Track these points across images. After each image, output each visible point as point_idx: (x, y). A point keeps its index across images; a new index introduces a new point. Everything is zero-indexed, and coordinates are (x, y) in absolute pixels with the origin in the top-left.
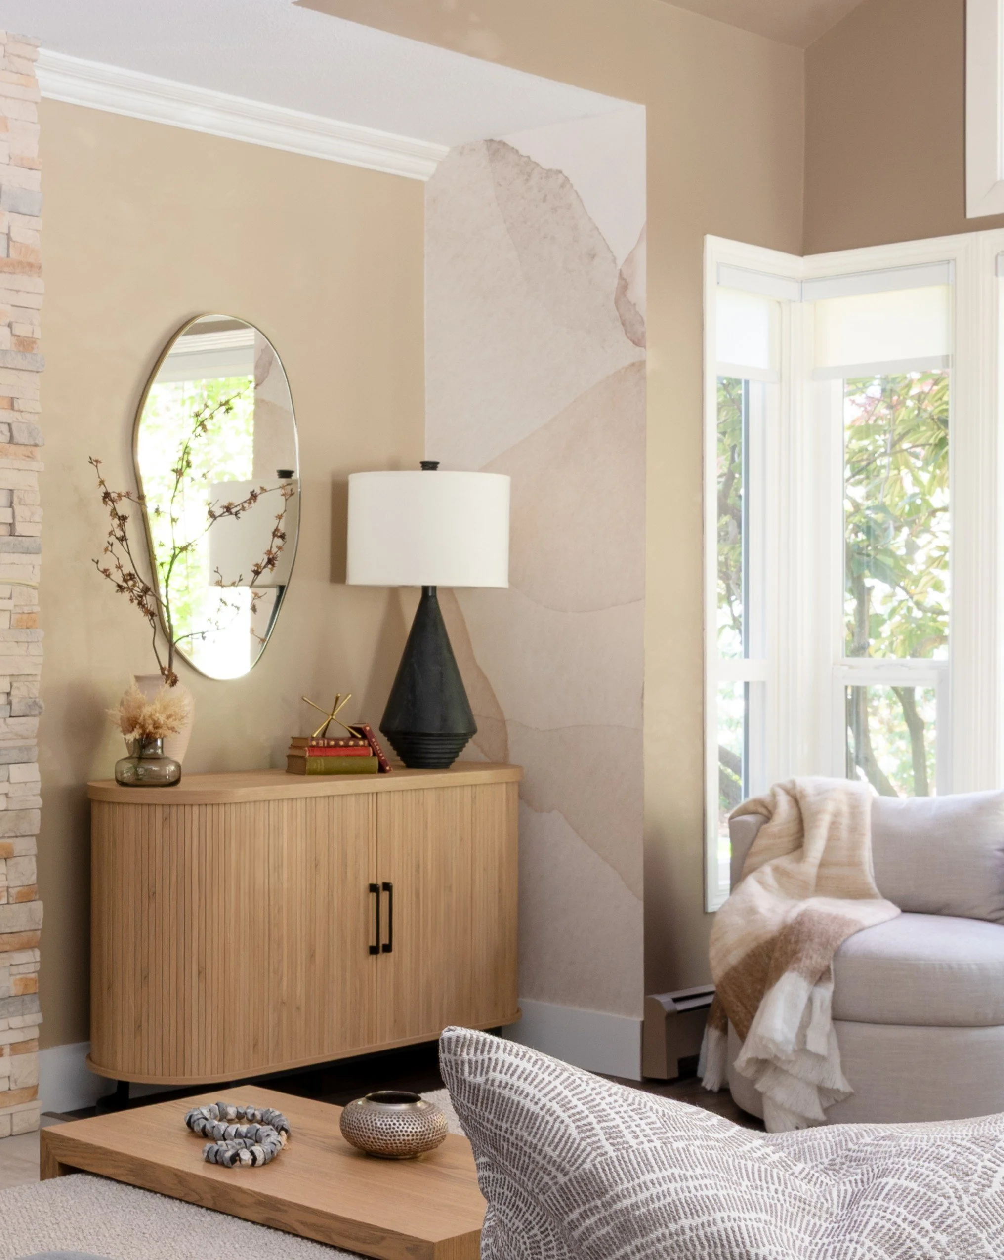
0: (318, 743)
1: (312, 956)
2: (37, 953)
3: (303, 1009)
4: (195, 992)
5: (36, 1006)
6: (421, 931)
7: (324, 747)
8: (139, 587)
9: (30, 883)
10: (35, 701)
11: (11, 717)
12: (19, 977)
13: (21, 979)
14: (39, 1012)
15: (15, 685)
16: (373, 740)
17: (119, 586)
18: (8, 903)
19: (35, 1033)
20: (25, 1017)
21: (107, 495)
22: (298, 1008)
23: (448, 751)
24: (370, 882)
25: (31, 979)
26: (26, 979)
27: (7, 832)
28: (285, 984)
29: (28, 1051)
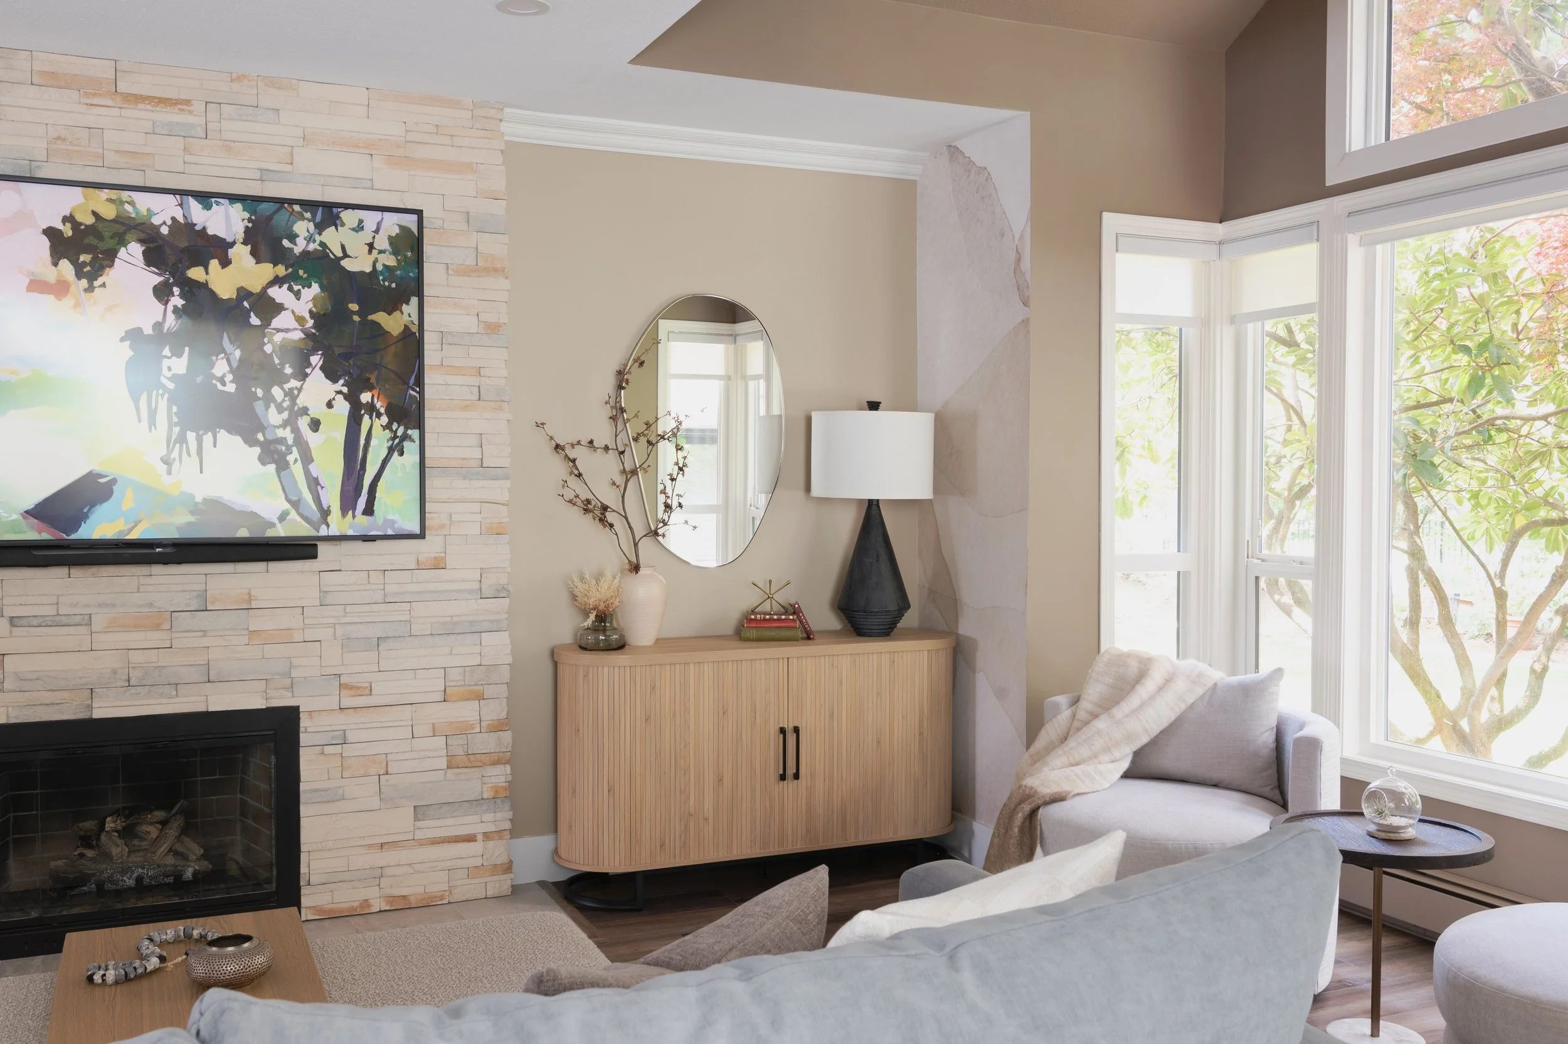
0: (756, 617)
1: (720, 780)
2: (508, 768)
3: (711, 820)
4: (606, 806)
5: (507, 806)
6: (835, 763)
7: (760, 620)
8: (598, 508)
9: (500, 718)
10: (503, 587)
11: (481, 598)
12: (490, 785)
13: (493, 787)
14: (511, 811)
15: (483, 575)
16: (801, 615)
17: (585, 510)
18: (480, 732)
19: (507, 825)
20: (497, 814)
21: (557, 447)
22: (706, 819)
23: (877, 623)
24: (781, 726)
25: (503, 787)
26: (497, 786)
27: (480, 681)
28: (692, 800)
29: (501, 838)
